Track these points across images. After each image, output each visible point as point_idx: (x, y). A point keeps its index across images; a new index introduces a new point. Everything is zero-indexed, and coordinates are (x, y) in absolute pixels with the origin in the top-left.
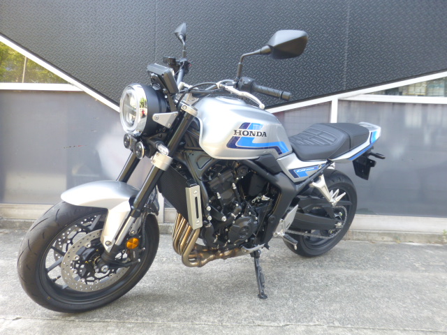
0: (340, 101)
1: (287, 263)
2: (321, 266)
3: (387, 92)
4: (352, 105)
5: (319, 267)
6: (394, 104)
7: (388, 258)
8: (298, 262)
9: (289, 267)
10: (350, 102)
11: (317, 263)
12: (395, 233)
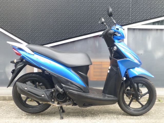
0: (129, 29)
1: (99, 116)
2: (117, 118)
3: (154, 23)
4: (135, 31)
5: (116, 119)
6: (157, 30)
7: (154, 112)
8: (106, 116)
9: (100, 119)
10: (134, 29)
11: (115, 116)
12: (159, 97)
